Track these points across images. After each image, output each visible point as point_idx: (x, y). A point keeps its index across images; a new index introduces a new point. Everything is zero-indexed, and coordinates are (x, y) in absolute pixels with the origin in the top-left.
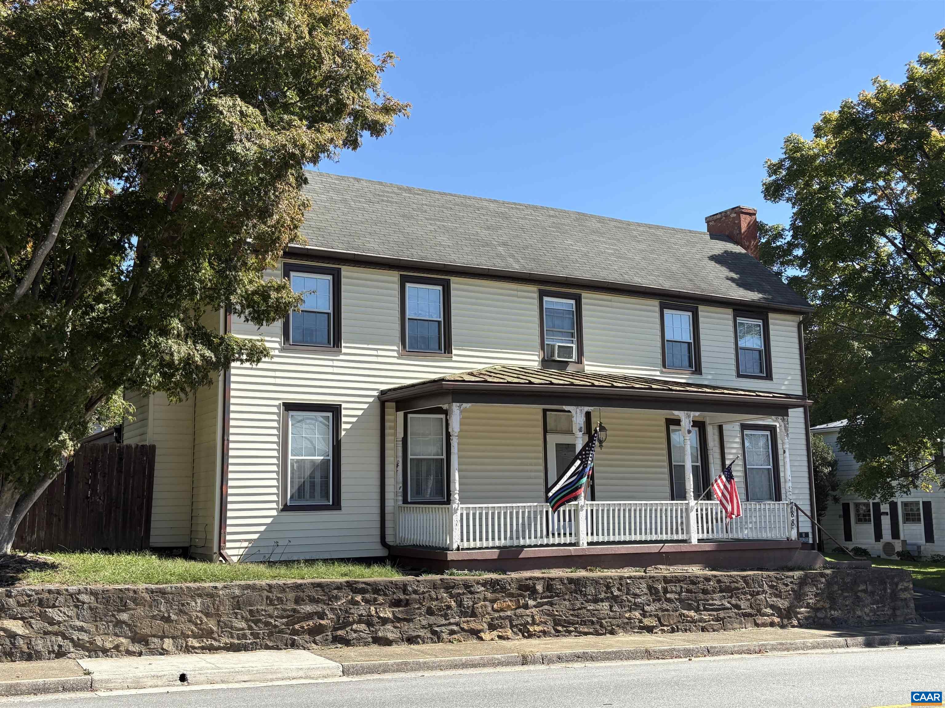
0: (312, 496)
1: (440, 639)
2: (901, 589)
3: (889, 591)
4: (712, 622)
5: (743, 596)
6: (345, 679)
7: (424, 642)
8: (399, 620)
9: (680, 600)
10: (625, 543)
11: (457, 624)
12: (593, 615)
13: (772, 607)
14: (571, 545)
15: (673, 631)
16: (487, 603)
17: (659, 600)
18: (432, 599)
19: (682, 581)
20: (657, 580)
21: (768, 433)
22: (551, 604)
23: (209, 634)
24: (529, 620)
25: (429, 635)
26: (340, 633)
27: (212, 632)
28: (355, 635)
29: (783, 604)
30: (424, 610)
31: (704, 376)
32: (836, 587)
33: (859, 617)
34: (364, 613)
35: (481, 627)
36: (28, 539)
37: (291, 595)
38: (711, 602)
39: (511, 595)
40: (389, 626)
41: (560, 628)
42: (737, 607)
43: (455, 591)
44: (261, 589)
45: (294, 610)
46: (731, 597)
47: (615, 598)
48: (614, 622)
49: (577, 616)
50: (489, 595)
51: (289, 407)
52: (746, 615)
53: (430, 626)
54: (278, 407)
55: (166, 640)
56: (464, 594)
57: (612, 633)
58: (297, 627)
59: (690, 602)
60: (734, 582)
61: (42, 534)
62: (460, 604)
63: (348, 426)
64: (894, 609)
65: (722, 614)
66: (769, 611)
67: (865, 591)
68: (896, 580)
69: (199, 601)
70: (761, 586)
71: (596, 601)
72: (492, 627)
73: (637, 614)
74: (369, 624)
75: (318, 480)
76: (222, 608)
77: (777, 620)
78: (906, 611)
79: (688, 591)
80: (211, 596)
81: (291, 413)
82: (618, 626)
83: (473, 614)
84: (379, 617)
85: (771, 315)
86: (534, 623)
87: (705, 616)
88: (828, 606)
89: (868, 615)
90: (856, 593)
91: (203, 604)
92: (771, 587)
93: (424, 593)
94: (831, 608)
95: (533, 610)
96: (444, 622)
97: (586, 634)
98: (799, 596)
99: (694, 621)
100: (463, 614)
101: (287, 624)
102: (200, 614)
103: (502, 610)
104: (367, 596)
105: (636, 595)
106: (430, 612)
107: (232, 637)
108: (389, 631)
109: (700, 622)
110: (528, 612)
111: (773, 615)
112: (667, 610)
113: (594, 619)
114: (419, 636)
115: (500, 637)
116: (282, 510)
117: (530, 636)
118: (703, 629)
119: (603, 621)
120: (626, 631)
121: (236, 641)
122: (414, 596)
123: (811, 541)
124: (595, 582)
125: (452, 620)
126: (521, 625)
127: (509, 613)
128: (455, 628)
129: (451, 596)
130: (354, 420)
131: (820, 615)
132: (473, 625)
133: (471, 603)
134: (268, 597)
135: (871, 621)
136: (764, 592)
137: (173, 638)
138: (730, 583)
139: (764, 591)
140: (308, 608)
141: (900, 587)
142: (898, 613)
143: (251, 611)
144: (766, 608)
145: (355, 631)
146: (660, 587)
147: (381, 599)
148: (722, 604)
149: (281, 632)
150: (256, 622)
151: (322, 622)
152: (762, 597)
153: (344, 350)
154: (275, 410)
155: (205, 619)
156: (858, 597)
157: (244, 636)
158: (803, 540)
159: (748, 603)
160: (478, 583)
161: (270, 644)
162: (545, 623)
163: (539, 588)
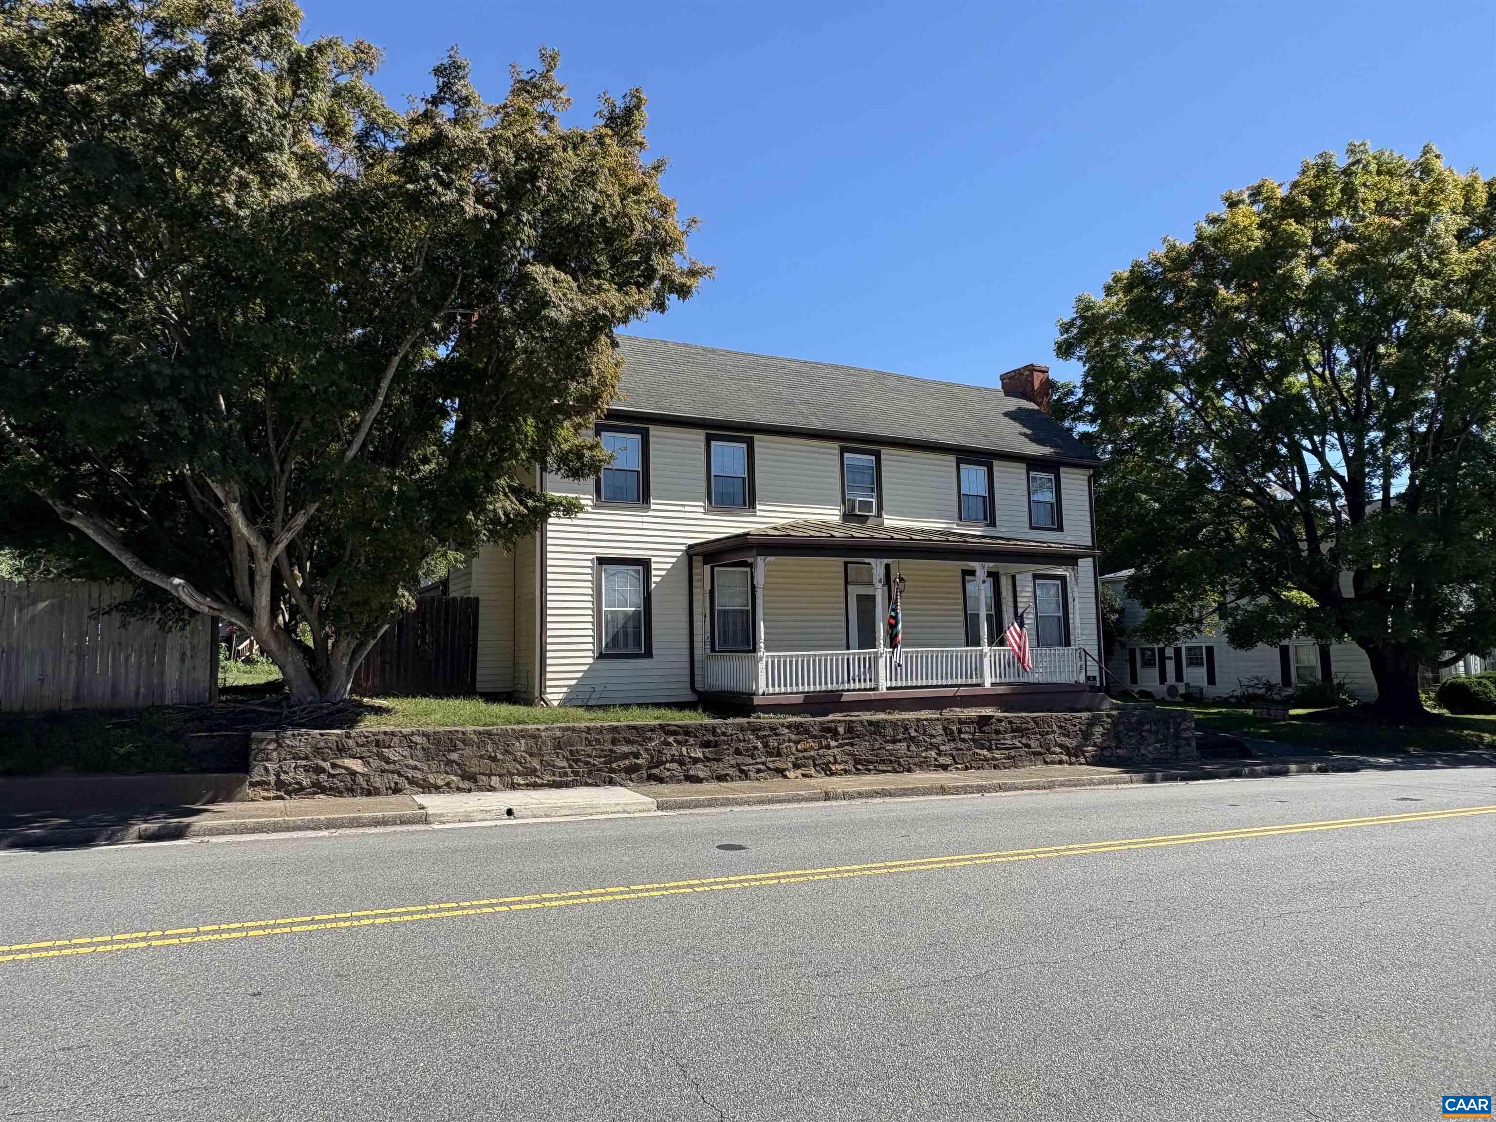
0: (626, 645)
1: (747, 777)
2: (1184, 729)
3: (1172, 730)
4: (1004, 761)
5: (1033, 736)
6: (660, 813)
7: (732, 780)
8: (709, 760)
9: (973, 740)
10: (922, 687)
11: (763, 763)
12: (891, 755)
13: (1061, 746)
14: (870, 689)
15: (967, 768)
16: (792, 744)
17: (954, 740)
18: (740, 741)
19: (976, 722)
20: (952, 722)
21: (1059, 582)
22: (852, 745)
23: (533, 772)
24: (831, 759)
25: (738, 773)
26: (654, 771)
27: (536, 770)
28: (668, 773)
29: (1071, 743)
30: (732, 750)
31: (998, 529)
32: (1121, 727)
33: (1143, 755)
34: (676, 753)
35: (785, 766)
36: (364, 685)
37: (608, 737)
38: (1003, 741)
39: (815, 737)
40: (700, 765)
41: (860, 767)
42: (1028, 746)
43: (761, 733)
44: (580, 731)
45: (611, 751)
46: (1022, 737)
47: (912, 739)
48: (911, 761)
49: (876, 756)
50: (793, 737)
51: (602, 561)
52: (1034, 753)
53: (738, 765)
54: (592, 561)
55: (493, 778)
56: (769, 736)
57: (909, 770)
58: (614, 765)
59: (983, 742)
60: (1024, 723)
61: (377, 680)
62: (766, 746)
63: (658, 579)
64: (1177, 747)
65: (1013, 753)
66: (1058, 750)
67: (1150, 731)
68: (1179, 720)
69: (523, 742)
70: (1050, 726)
71: (894, 742)
72: (796, 766)
73: (933, 754)
74: (681, 763)
75: (630, 630)
76: (544, 748)
77: (1065, 758)
78: (1187, 749)
79: (981, 731)
80: (534, 737)
81: (604, 567)
82: (915, 764)
83: (779, 755)
84: (690, 757)
85: (1062, 469)
86: (835, 762)
87: (998, 754)
88: (1114, 745)
89: (1151, 753)
90: (1141, 732)
91: (526, 744)
92: (1060, 727)
93: (731, 735)
94: (1117, 747)
95: (836, 751)
96: (751, 761)
97: (884, 772)
98: (1086, 736)
99: (986, 760)
100: (769, 754)
101: (605, 763)
102: (524, 754)
103: (806, 750)
104: (679, 738)
105: (932, 736)
106: (738, 752)
107: (554, 775)
108: (700, 771)
109: (992, 760)
110: (829, 752)
111: (1061, 753)
112: (961, 750)
113: (893, 758)
114: (728, 775)
115: (804, 775)
116: (598, 658)
117: (832, 774)
118: (995, 767)
119: (901, 760)
120: (922, 769)
121: (558, 779)
122: (723, 738)
123: (1098, 684)
124: (894, 724)
125: (759, 760)
126: (823, 764)
127: (812, 753)
128: (762, 767)
129: (758, 738)
130: (663, 573)
131: (1106, 753)
132: (779, 765)
133: (776, 744)
134: (586, 739)
135: (1154, 759)
136: (1053, 732)
137: (500, 776)
138: (1021, 723)
140: (625, 749)
141: (1182, 727)
142: (1180, 751)
143: (571, 752)
144: (1055, 747)
145: (668, 770)
146: (954, 728)
147: (692, 741)
148: (1014, 744)
149: (599, 770)
150: (576, 761)
151: (637, 761)
152: (1051, 736)
153: (653, 507)
154: (589, 564)
155: (529, 759)
156: (1143, 737)
157: (566, 774)
158: (1091, 683)
159: (1037, 743)
160: (783, 726)
161: (590, 781)
162: (846, 762)
163: (841, 730)
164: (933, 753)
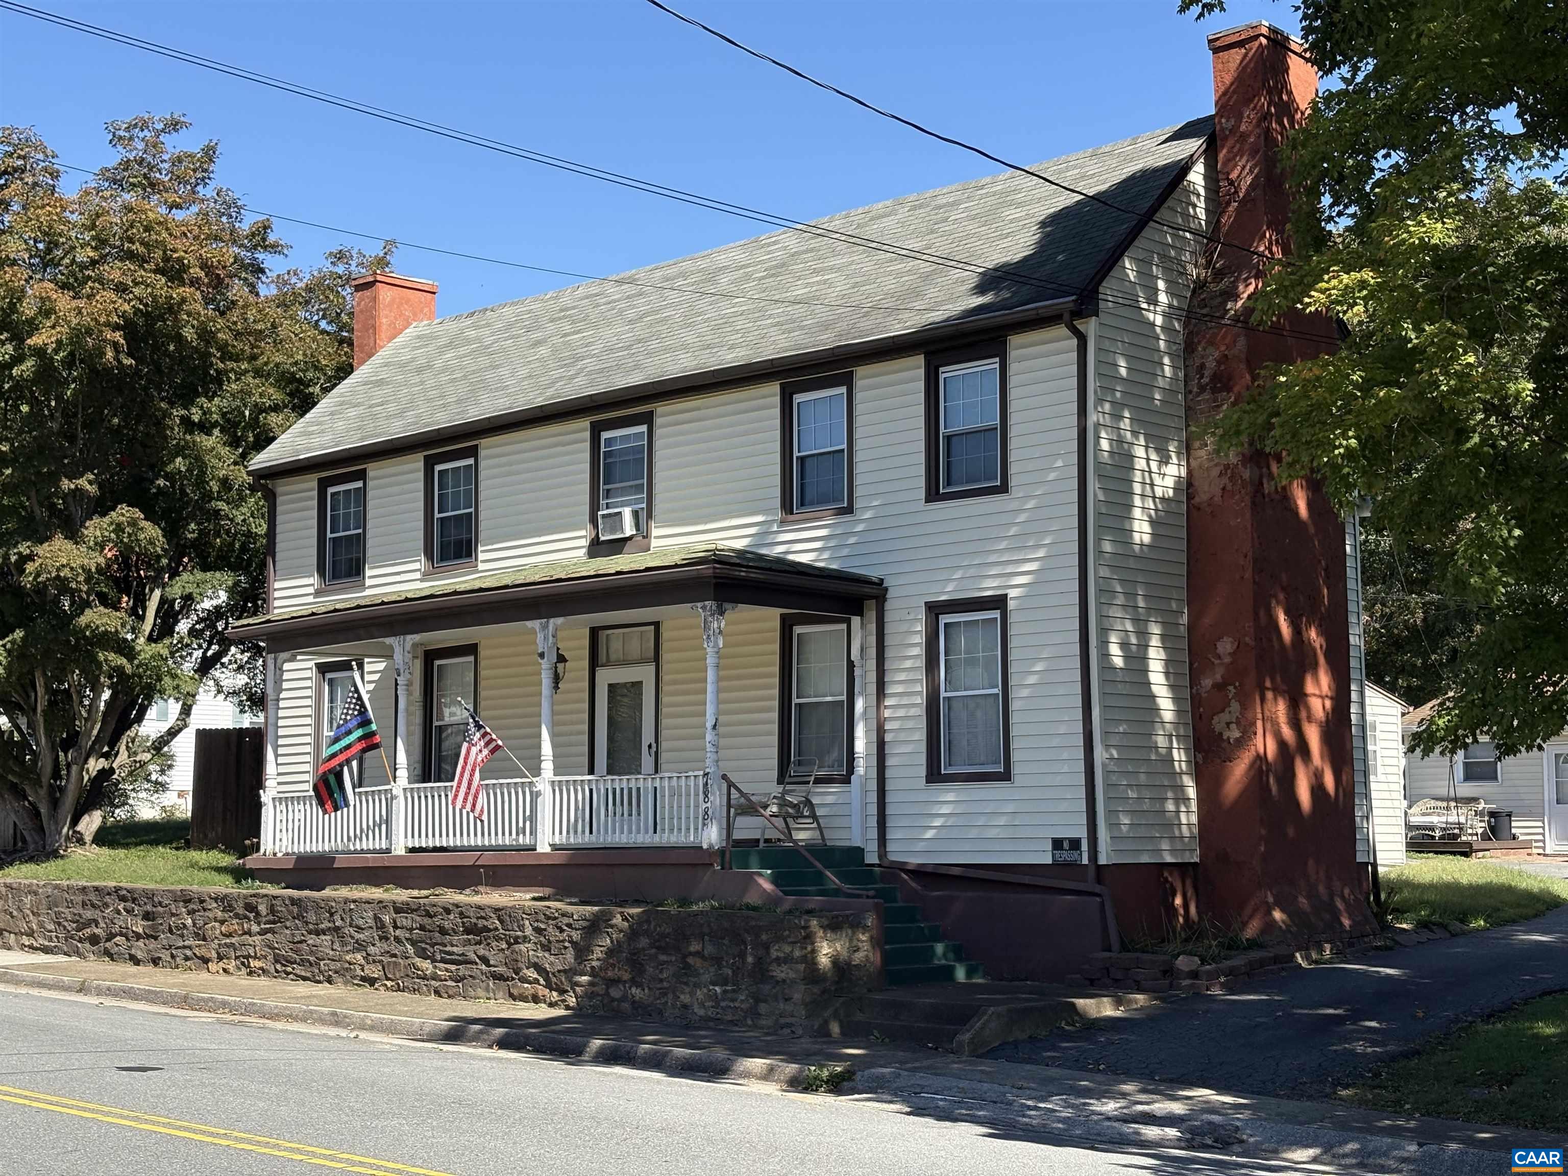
2: (778, 959)
3: (750, 959)
4: (450, 983)
5: (494, 944)
8: (148, 937)
9: (413, 943)
11: (190, 948)
12: (312, 953)
13: (538, 967)
14: (381, 851)
15: (399, 989)
16: (217, 924)
17: (387, 939)
18: (173, 915)
19: (416, 910)
20: (385, 907)
22: (273, 932)
24: (251, 951)
25: (169, 959)
26: (107, 945)
27: (34, 931)
28: (116, 949)
29: (551, 964)
30: (165, 927)
33: (685, 1007)
34: (123, 925)
35: (208, 955)
37: (79, 899)
38: (449, 948)
39: (237, 916)
40: (140, 943)
41: (279, 967)
42: (485, 960)
43: (191, 906)
45: (80, 915)
46: (479, 943)
47: (337, 929)
48: (332, 965)
49: (296, 952)
50: (219, 914)
51: (324, 668)
52: (494, 977)
53: (170, 947)
55: (12, 935)
56: (198, 910)
57: (329, 981)
58: (81, 934)
59: (423, 945)
60: (482, 918)
62: (194, 923)
64: (758, 999)
65: (463, 970)
66: (532, 974)
68: (764, 937)
69: (29, 898)
70: (522, 928)
71: (318, 933)
72: (219, 957)
74: (128, 939)
76: (40, 907)
77: (542, 991)
78: (782, 1006)
79: (422, 928)
82: (336, 972)
83: (204, 938)
84: (133, 931)
85: (1014, 340)
86: (255, 956)
87: (441, 970)
88: (626, 976)
89: (702, 1005)
90: (685, 957)
91: (31, 901)
92: (538, 931)
93: (166, 906)
94: (634, 982)
95: (257, 939)
96: (181, 944)
97: (305, 979)
98: (582, 951)
99: (425, 978)
100: (197, 936)
102: (29, 912)
103: (230, 935)
104: (128, 905)
105: (359, 929)
106: (170, 930)
107: (46, 939)
108: (140, 949)
109: (434, 979)
110: (250, 940)
111: (536, 981)
112: (395, 956)
113: (312, 959)
114: (160, 958)
115: (225, 971)
117: (250, 973)
118: (437, 993)
119: (322, 963)
120: (346, 983)
121: (47, 943)
122: (160, 909)
123: (1085, 861)
125: (186, 943)
126: (244, 957)
127: (233, 940)
128: (188, 953)
129: (189, 913)
131: (615, 993)
132: (203, 952)
133: (201, 923)
134: (67, 899)
135: (706, 1018)
136: (525, 939)
137: (15, 934)
138: (478, 918)
139: (525, 937)
140: (90, 914)
141: (774, 954)
142: (763, 1008)
143: (56, 913)
144: (528, 968)
145: (117, 945)
146: (387, 919)
147: (137, 910)
148: (463, 954)
149: (72, 938)
150: (59, 925)
151: (96, 931)
152: (522, 947)
154: (310, 674)
156: (687, 966)
157: (52, 939)
159: (500, 956)
160: (210, 897)
161: (66, 949)
162: (265, 957)
163: (262, 909)
164: (359, 956)
